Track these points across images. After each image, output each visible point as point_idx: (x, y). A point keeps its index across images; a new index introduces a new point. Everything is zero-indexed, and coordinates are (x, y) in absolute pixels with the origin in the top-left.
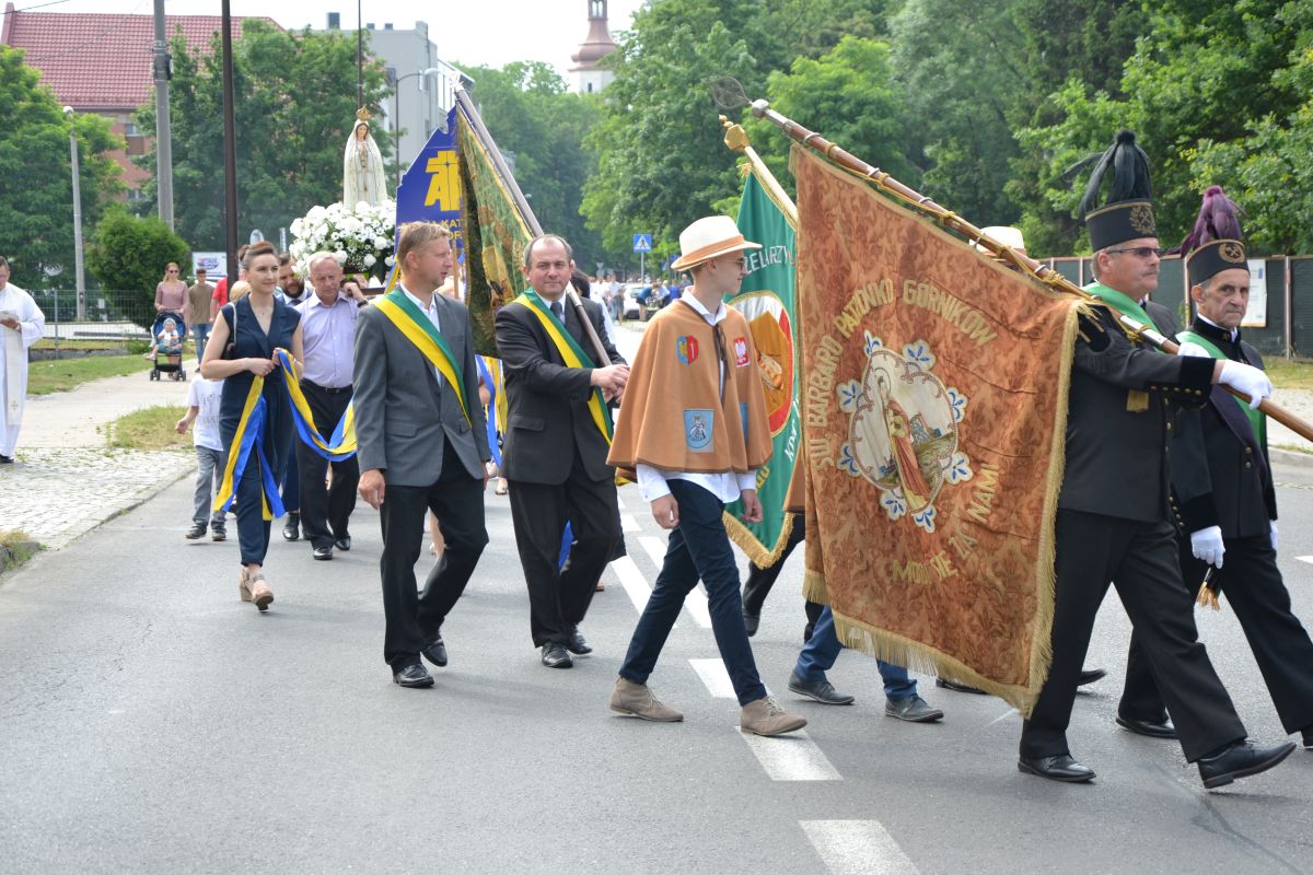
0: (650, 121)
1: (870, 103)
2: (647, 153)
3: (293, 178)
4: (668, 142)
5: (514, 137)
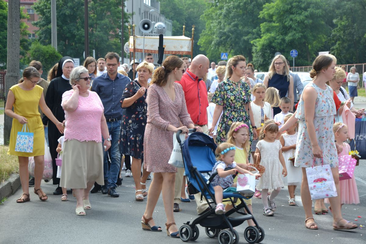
0: (227, 10)
1: (313, 4)
2: (225, 22)
3: (92, 31)
4: (233, 18)
5: (172, 14)
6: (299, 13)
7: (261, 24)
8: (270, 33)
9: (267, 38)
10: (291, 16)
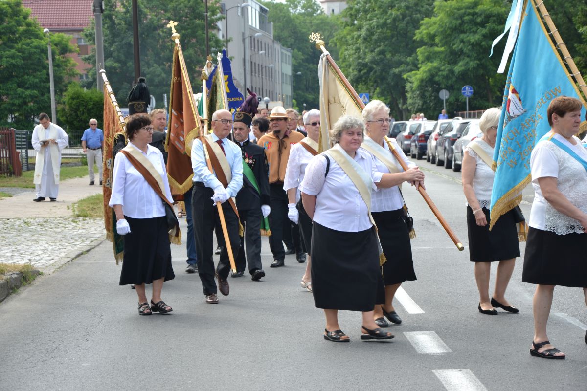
0: (368, 30)
1: (493, 16)
2: (366, 48)
4: (377, 41)
5: (291, 41)
6: (473, 32)
7: (418, 50)
8: (432, 62)
9: (426, 69)
10: (462, 36)
